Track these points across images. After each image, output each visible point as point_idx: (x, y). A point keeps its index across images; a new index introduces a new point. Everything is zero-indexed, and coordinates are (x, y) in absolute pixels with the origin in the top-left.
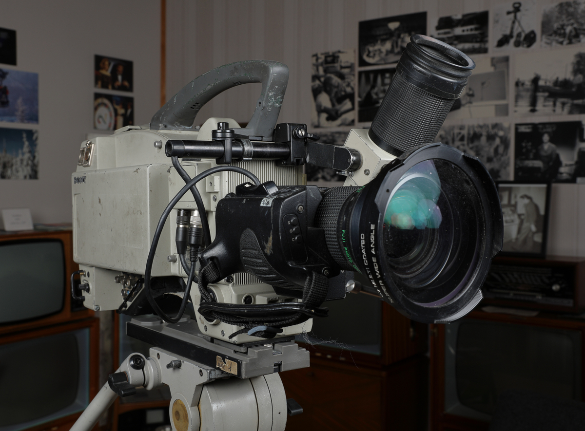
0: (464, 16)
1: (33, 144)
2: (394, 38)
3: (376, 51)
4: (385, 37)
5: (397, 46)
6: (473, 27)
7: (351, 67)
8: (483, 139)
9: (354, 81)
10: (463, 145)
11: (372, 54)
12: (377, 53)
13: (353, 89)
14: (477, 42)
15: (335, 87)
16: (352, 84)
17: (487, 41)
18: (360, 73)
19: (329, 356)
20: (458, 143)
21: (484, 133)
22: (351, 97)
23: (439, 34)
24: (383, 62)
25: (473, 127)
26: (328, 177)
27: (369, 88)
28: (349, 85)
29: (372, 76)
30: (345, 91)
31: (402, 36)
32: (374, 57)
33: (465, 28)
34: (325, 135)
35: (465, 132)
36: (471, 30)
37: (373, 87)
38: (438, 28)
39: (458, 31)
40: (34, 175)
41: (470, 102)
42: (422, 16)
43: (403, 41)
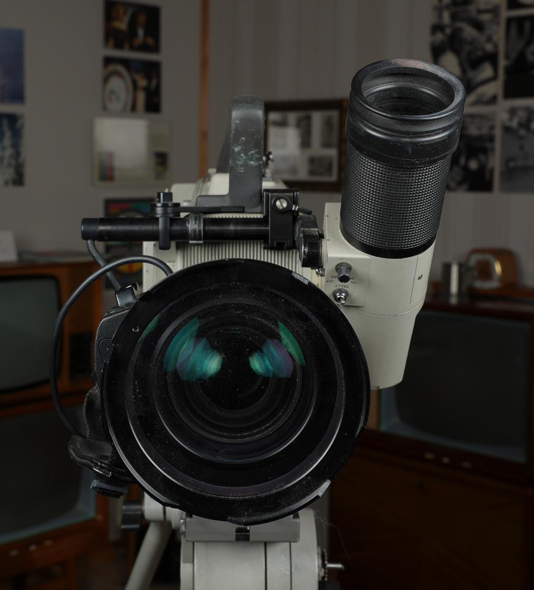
1: (17, 135)
7: (494, 11)
9: (499, 34)
13: (496, 46)
15: (468, 43)
16: (495, 38)
18: (509, 21)
19: (446, 460)
22: (493, 58)
26: (453, 185)
27: (522, 43)
28: (489, 39)
29: (527, 26)
30: (483, 50)
40: (19, 180)
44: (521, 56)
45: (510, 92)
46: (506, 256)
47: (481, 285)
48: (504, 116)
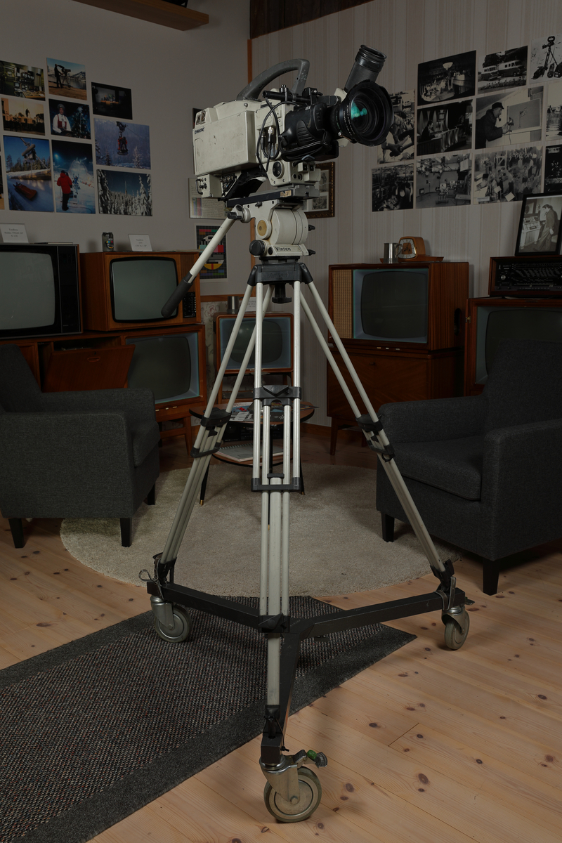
0: (507, 52)
1: (147, 186)
2: (448, 77)
3: (432, 90)
4: (440, 76)
5: (450, 85)
6: (514, 62)
7: (411, 106)
8: (520, 162)
9: (414, 119)
10: (504, 169)
11: (429, 93)
12: (434, 91)
13: (412, 126)
14: (517, 75)
15: (398, 125)
17: (526, 74)
18: (419, 111)
19: (387, 349)
20: (499, 168)
21: (521, 157)
22: (411, 133)
23: (486, 71)
24: (438, 100)
25: (512, 152)
26: (392, 206)
27: (426, 124)
28: (409, 123)
29: (429, 113)
30: (406, 129)
31: (455, 74)
32: (430, 96)
33: (507, 63)
34: (390, 169)
35: (505, 157)
36: (513, 64)
37: (430, 123)
38: (485, 65)
39: (502, 67)
40: (149, 213)
41: (511, 131)
42: (472, 55)
43: (455, 80)
44: (426, 130)
45: (421, 152)
46: (419, 241)
47: (406, 256)
48: (419, 165)
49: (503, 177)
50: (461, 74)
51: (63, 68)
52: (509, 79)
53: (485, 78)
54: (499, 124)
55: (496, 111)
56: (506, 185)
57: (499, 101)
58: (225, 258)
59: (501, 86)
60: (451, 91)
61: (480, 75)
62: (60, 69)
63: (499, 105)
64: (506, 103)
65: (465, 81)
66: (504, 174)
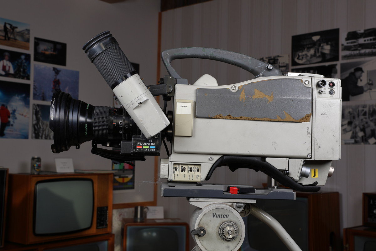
0: (365, 31)
2: (316, 47)
3: (303, 55)
4: (310, 46)
5: (318, 52)
6: (372, 38)
7: (286, 66)
10: (366, 118)
11: (301, 58)
12: (305, 56)
14: (374, 48)
18: (293, 70)
20: (362, 117)
23: (348, 43)
24: (308, 63)
25: (372, 106)
31: (322, 45)
32: (302, 59)
33: (366, 39)
35: (367, 109)
36: (371, 40)
38: (347, 39)
39: (361, 41)
41: (370, 89)
42: (336, 32)
43: (322, 48)
49: (366, 125)
50: (327, 44)
51: (11, 25)
52: (368, 51)
53: (346, 48)
54: (360, 84)
55: (358, 74)
56: (368, 131)
57: (360, 66)
58: (134, 173)
59: (361, 55)
60: (319, 57)
61: (343, 47)
62: (8, 26)
63: (360, 70)
64: (366, 68)
65: (331, 50)
66: (367, 123)
